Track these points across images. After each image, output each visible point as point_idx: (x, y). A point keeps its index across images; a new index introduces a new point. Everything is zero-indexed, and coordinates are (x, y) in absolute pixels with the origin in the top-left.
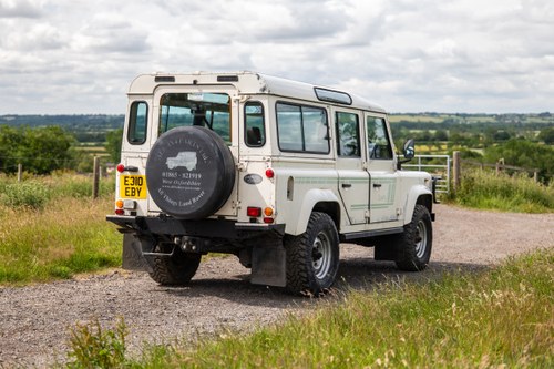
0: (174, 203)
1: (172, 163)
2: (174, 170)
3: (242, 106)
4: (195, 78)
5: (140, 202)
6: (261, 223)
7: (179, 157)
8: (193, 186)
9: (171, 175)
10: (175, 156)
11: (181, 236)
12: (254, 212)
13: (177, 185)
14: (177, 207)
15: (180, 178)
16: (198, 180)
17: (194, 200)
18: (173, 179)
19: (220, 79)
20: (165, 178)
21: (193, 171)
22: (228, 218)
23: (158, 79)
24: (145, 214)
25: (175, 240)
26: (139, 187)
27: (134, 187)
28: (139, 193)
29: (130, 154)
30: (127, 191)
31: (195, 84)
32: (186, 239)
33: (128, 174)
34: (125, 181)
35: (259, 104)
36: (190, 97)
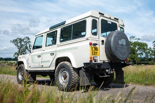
0: (121, 56)
2: (121, 45)
7: (121, 41)
8: (125, 51)
10: (121, 40)
13: (122, 50)
17: (126, 55)
18: (121, 48)
20: (119, 47)
21: (125, 46)
24: (99, 62)
25: (107, 71)
26: (96, 51)
27: (95, 51)
28: (97, 53)
29: (93, 39)
30: (93, 53)
31: (110, 18)
32: (114, 69)
33: (93, 46)
34: (92, 49)
35: (123, 28)
36: (108, 22)
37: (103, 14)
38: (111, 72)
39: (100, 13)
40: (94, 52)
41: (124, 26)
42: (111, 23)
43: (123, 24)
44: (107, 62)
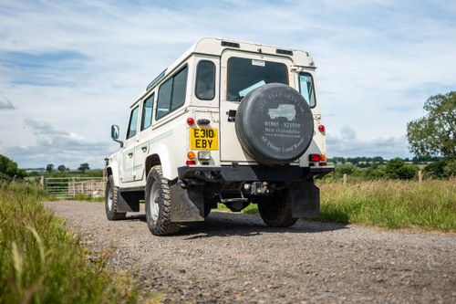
0: (278, 149)
1: (273, 114)
2: (275, 120)
3: (296, 75)
4: (259, 48)
6: (317, 165)
7: (279, 109)
8: (294, 134)
9: (273, 124)
10: (277, 108)
12: (316, 159)
13: (279, 133)
14: (280, 153)
15: (281, 127)
16: (297, 129)
17: (295, 146)
18: (275, 128)
19: (279, 51)
20: (268, 127)
21: (293, 121)
24: (217, 164)
25: (247, 186)
26: (210, 139)
27: (205, 138)
28: (210, 144)
29: (199, 109)
30: (197, 143)
31: (260, 52)
32: (265, 183)
33: (198, 127)
34: (195, 133)
35: (309, 75)
36: (254, 63)
37: (237, 45)
38: (259, 191)
39: (224, 44)
40: (201, 142)
41: (314, 68)
42: (263, 65)
43: (312, 64)
44: (247, 164)
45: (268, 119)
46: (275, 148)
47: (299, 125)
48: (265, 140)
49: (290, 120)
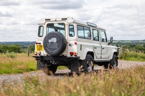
0: (51, 51)
1: (50, 41)
2: (50, 43)
3: (68, 26)
4: (56, 19)
5: (41, 52)
6: (73, 56)
7: (52, 39)
8: (56, 47)
9: (50, 44)
10: (51, 39)
11: (52, 61)
12: (72, 54)
13: (51, 47)
14: (51, 52)
15: (52, 45)
16: (57, 45)
19: (62, 19)
20: (48, 45)
21: (56, 43)
22: (65, 55)
23: (46, 20)
24: (43, 55)
27: (40, 48)
30: (38, 49)
33: (38, 45)
34: (38, 47)
38: (53, 63)
45: (48, 42)
46: (50, 51)
47: (57, 44)
48: (47, 49)
49: (55, 42)
